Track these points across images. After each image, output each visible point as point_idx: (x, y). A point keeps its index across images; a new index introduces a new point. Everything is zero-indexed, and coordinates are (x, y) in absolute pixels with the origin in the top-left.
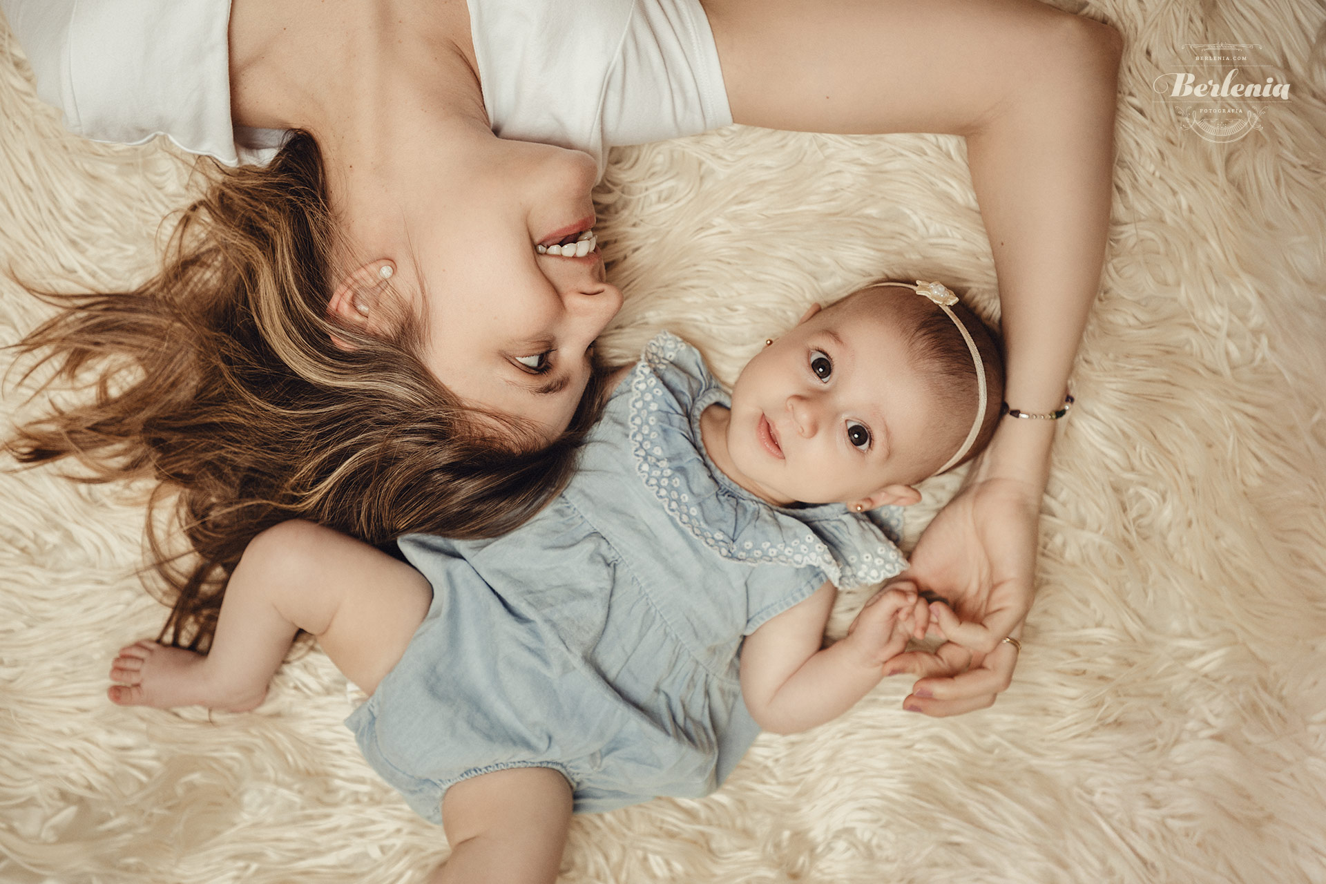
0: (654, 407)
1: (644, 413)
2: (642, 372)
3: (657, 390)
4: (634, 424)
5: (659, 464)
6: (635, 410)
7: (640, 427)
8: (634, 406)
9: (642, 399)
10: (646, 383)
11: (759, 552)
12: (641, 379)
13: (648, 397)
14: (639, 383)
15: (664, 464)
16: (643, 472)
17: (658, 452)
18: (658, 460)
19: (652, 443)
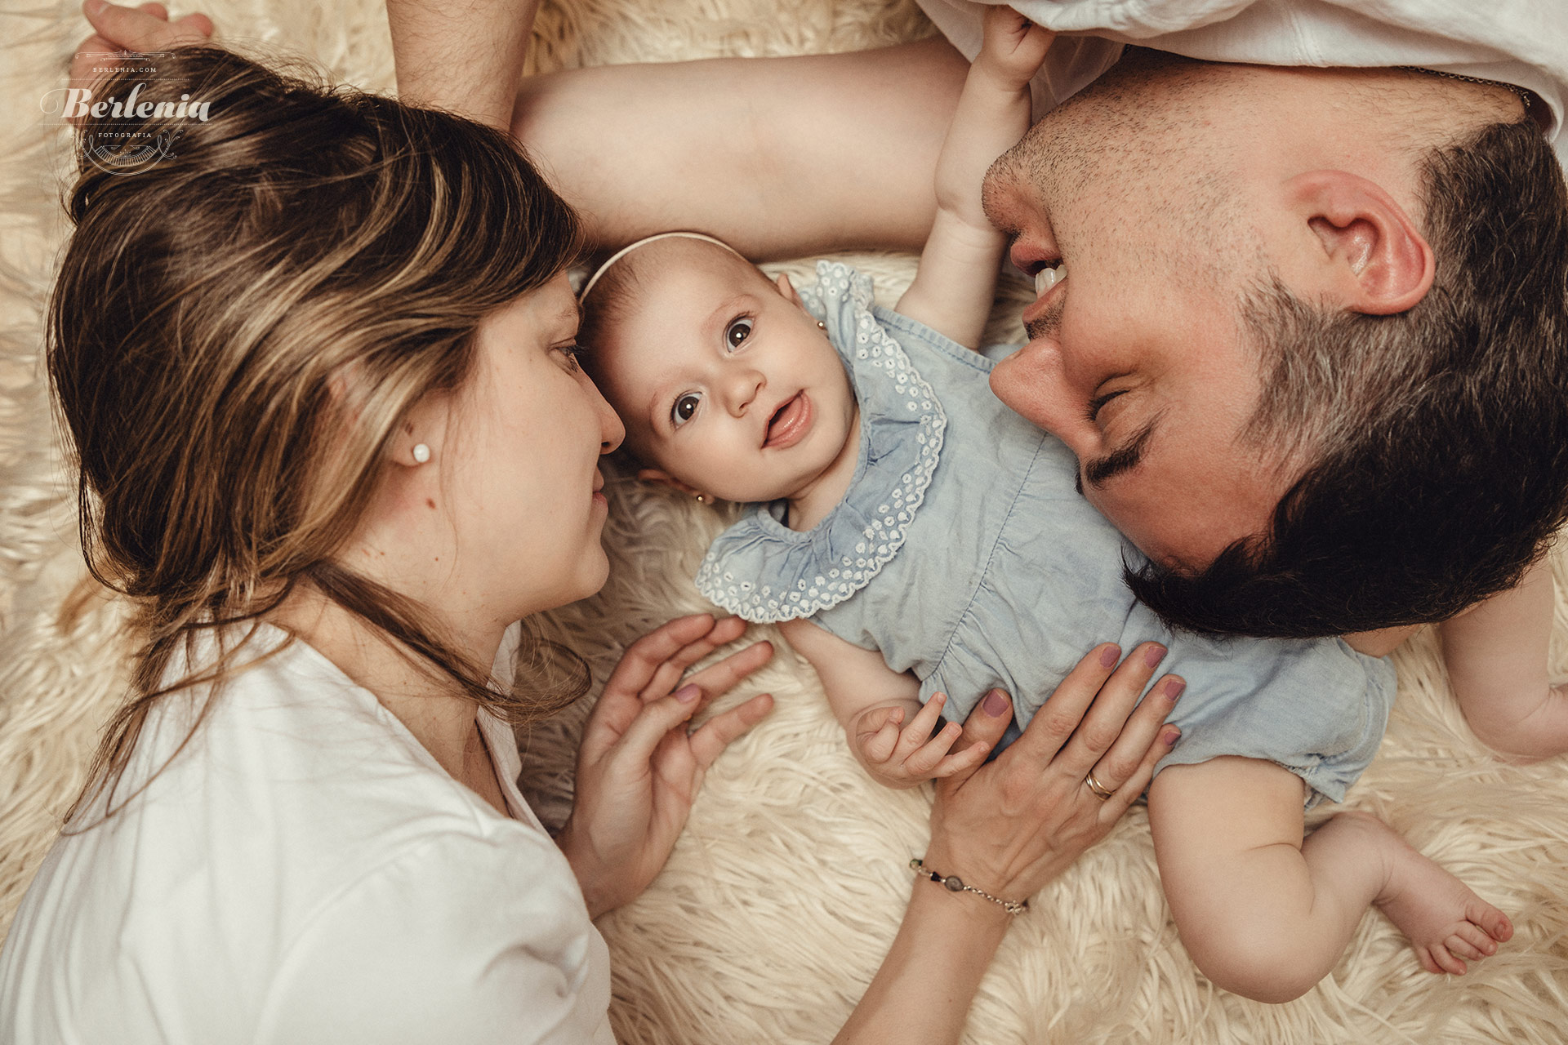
0: (820, 581)
1: (831, 587)
2: (790, 613)
3: (800, 586)
4: (848, 589)
5: (872, 537)
6: (834, 598)
7: (847, 582)
8: (831, 601)
9: (818, 598)
10: (798, 602)
11: (911, 391)
12: (798, 610)
13: (813, 592)
14: (803, 610)
15: (869, 532)
16: (889, 550)
17: (861, 547)
18: (869, 540)
19: (856, 559)
